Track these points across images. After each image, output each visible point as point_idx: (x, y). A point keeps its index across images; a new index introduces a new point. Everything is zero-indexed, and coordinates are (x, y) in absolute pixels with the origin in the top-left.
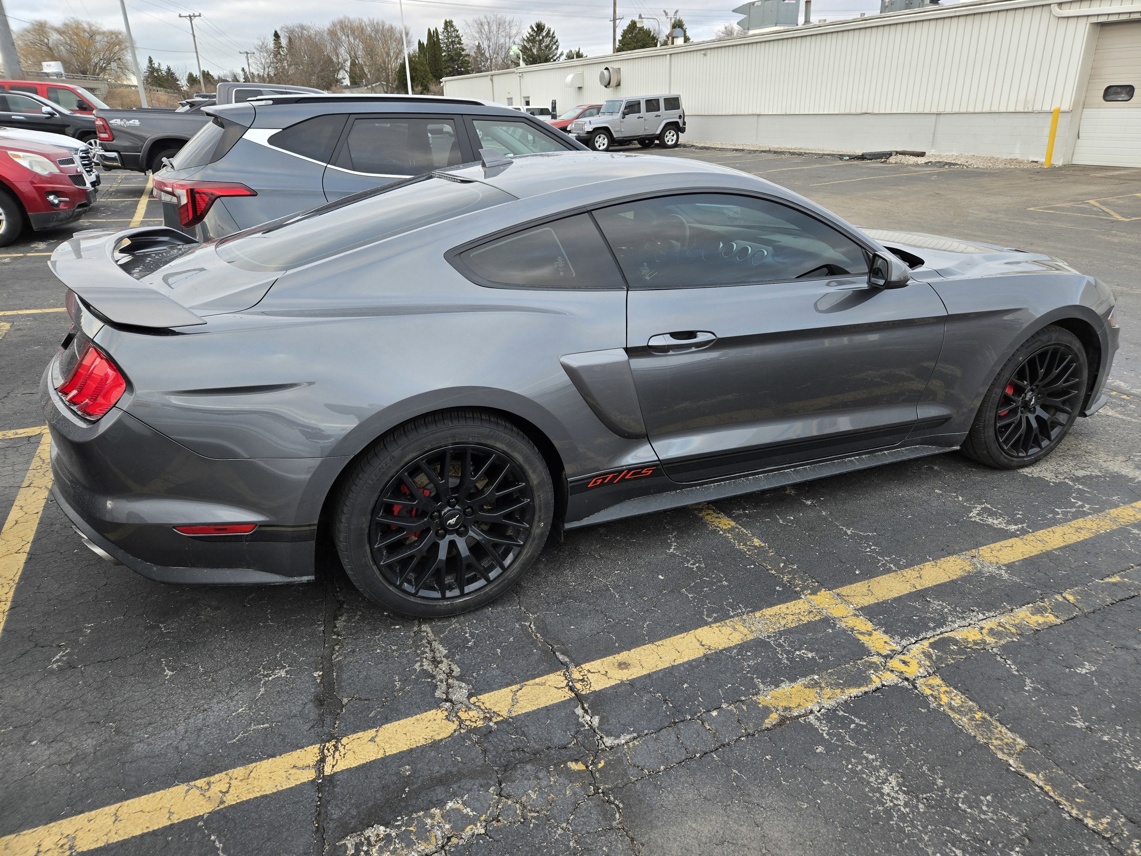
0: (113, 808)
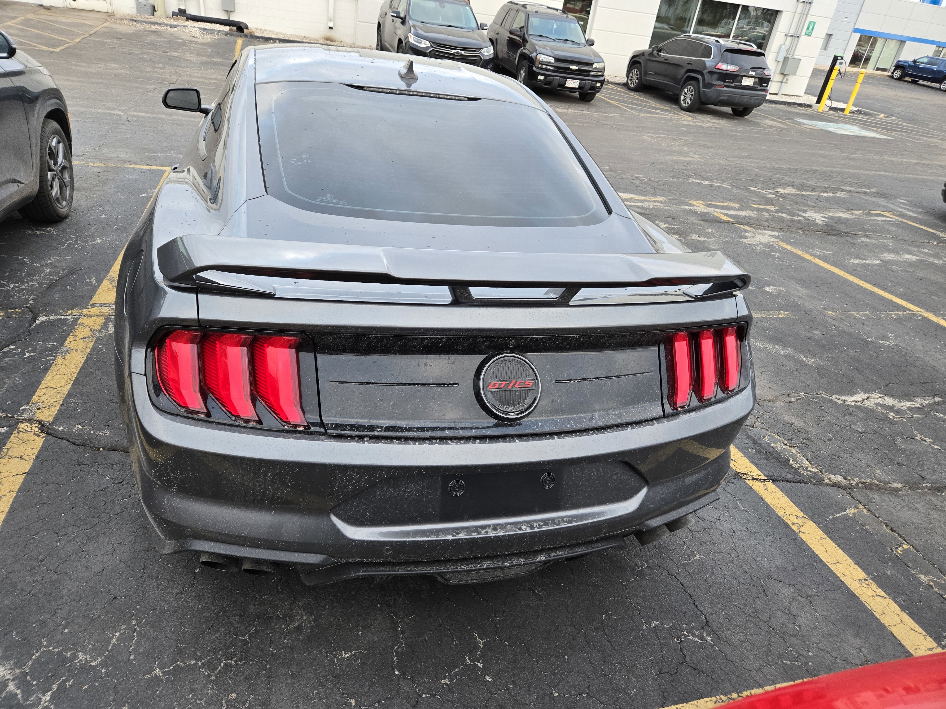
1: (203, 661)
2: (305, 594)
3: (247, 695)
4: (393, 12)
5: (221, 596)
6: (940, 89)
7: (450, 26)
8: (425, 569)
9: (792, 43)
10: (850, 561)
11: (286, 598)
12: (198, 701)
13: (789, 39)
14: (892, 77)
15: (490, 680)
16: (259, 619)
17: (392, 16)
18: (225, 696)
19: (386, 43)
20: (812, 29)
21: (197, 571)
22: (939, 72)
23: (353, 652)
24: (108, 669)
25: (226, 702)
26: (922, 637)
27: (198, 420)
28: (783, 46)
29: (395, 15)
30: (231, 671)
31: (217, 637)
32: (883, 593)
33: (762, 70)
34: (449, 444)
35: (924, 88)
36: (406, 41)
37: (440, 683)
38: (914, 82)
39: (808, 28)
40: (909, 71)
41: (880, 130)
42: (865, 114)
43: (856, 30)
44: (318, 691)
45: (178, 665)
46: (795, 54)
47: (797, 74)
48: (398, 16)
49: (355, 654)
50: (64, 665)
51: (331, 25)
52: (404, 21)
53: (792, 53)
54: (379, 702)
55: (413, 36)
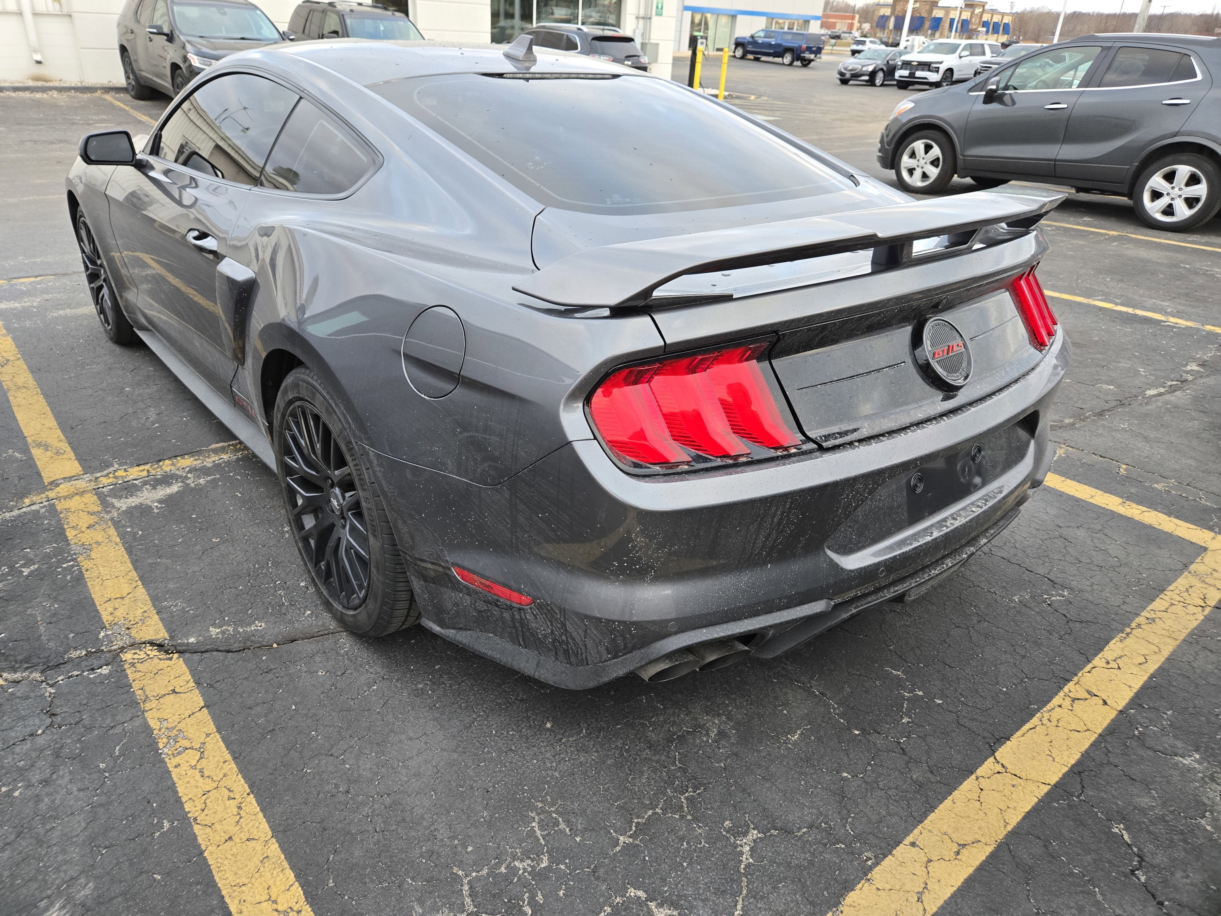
0: (1091, 501)
1: (660, 806)
2: (691, 700)
3: (741, 816)
4: (150, 27)
5: (604, 737)
6: (784, 64)
7: (243, 39)
8: (905, 585)
9: (645, 25)
10: (1099, 492)
11: (677, 711)
12: (699, 846)
13: (641, 22)
14: (734, 56)
15: (941, 702)
16: (672, 743)
17: (151, 33)
18: (721, 828)
19: (144, 74)
20: (662, 8)
21: (549, 725)
22: (778, 45)
23: (798, 732)
24: (566, 863)
25: (728, 832)
26: (1201, 532)
27: (682, 473)
28: (637, 31)
29: (155, 31)
30: (700, 802)
31: (648, 778)
32: (1145, 509)
33: (636, 58)
34: (926, 427)
35: (774, 65)
36: (187, 64)
37: (903, 723)
38: (757, 59)
39: (657, 7)
40: (750, 48)
41: (762, 112)
42: (737, 98)
43: (686, 8)
44: (804, 780)
45: (638, 823)
46: (652, 37)
47: (659, 60)
48: (161, 31)
49: (802, 734)
50: (511, 882)
51: (38, 57)
52: (170, 38)
53: (647, 38)
54: (869, 764)
55: (195, 57)
